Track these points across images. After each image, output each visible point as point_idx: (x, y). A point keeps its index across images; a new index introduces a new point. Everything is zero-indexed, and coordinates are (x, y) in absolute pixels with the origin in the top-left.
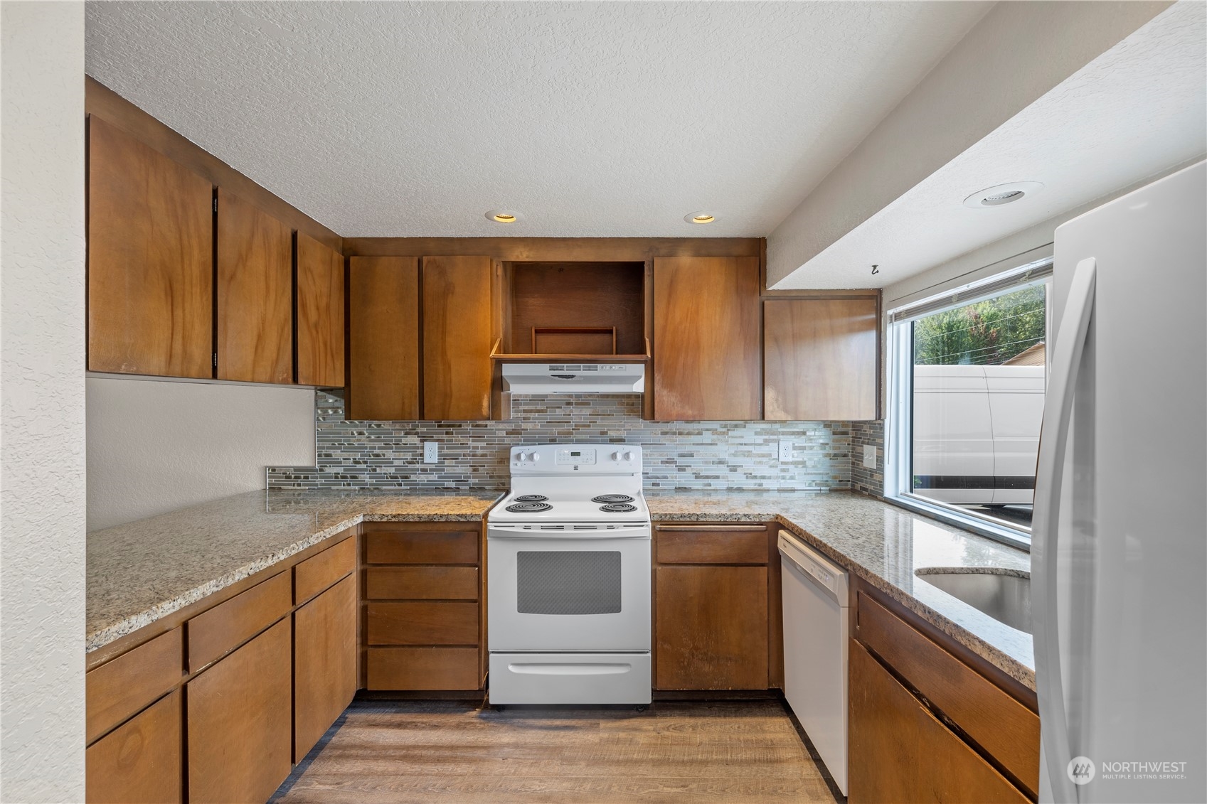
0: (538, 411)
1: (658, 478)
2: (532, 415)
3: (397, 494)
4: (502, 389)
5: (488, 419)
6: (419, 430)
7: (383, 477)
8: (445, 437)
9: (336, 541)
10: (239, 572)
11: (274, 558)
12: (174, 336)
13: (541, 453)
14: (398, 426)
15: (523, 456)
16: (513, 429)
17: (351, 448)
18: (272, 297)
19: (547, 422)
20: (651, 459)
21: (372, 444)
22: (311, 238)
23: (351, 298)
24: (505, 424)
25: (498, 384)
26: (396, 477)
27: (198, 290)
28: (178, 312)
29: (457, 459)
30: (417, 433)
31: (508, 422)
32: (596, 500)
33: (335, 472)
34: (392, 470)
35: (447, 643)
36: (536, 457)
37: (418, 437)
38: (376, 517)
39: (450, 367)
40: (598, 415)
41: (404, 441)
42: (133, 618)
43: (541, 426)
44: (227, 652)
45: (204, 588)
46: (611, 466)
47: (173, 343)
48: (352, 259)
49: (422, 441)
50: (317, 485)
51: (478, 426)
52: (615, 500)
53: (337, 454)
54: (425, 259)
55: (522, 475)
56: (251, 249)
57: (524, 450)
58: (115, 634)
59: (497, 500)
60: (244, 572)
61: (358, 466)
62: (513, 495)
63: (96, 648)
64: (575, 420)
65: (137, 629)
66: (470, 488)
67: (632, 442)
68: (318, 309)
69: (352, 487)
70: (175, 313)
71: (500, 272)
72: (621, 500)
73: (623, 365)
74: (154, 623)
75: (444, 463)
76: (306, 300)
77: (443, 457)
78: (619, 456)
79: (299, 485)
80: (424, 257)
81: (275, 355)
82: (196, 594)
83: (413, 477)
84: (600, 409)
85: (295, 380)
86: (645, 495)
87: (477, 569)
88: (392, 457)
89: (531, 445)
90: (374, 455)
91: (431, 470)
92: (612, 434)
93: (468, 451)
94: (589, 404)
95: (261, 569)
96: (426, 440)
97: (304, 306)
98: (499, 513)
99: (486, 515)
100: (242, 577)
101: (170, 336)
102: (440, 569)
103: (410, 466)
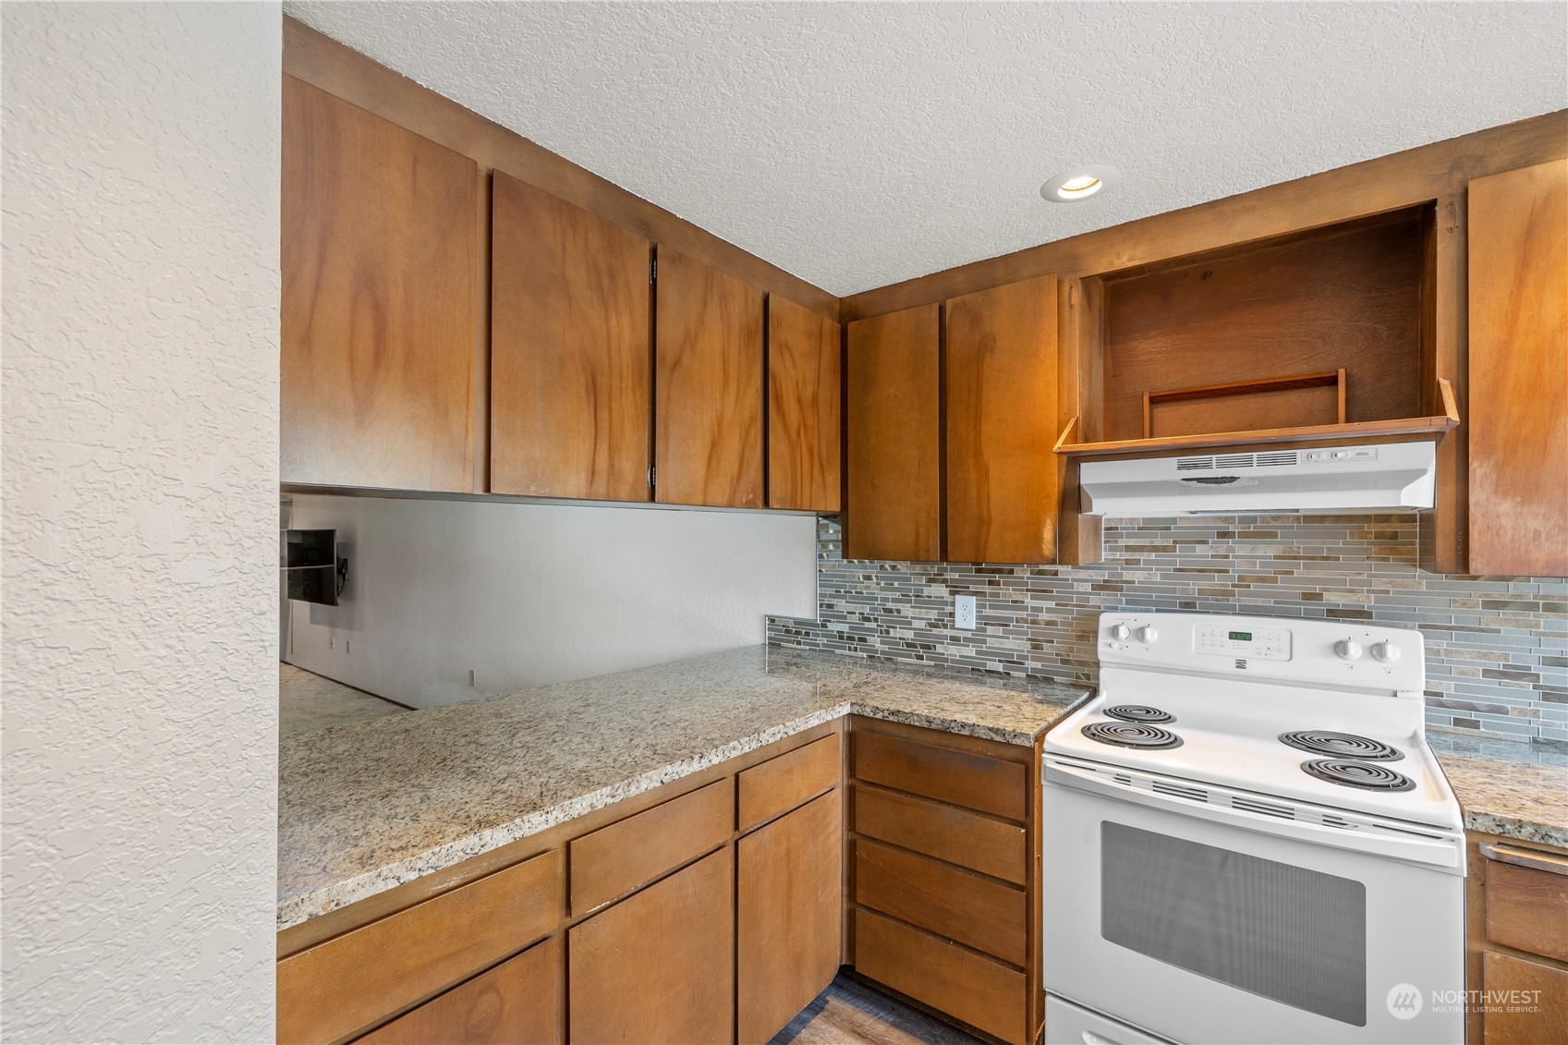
0: (1154, 549)
1: (1473, 708)
2: (1143, 556)
3: (916, 672)
4: (1079, 508)
5: (1053, 562)
6: (949, 576)
7: (898, 644)
8: (987, 589)
9: (807, 740)
10: (646, 777)
11: (703, 761)
12: (598, 447)
13: (1159, 627)
14: (918, 569)
15: (1123, 632)
16: (1104, 581)
17: (859, 597)
18: (733, 387)
19: (1175, 570)
20: (1451, 662)
21: (884, 594)
22: (789, 302)
23: (850, 382)
24: (1091, 572)
25: (1072, 499)
26: (914, 646)
27: (630, 384)
28: (604, 415)
29: (1006, 625)
30: (945, 581)
31: (1095, 566)
32: (1293, 740)
33: (839, 630)
34: (910, 635)
35: (971, 944)
36: (1150, 634)
37: (947, 586)
38: (868, 710)
39: (987, 474)
40: (1296, 558)
41: (926, 591)
42: (487, 833)
43: (1163, 576)
44: (633, 890)
45: (592, 798)
46: (1334, 669)
47: (597, 455)
48: (851, 326)
49: (953, 593)
50: (818, 645)
51: (1041, 572)
52: (1345, 748)
53: (842, 605)
54: (949, 303)
55: (1121, 666)
56: (703, 324)
57: (1127, 621)
58: (461, 854)
59: (1070, 707)
60: (655, 778)
61: (867, 625)
62: (1102, 700)
63: (434, 871)
64: (1239, 567)
65: (492, 849)
66: (1028, 676)
67: (1392, 619)
68: (799, 401)
69: (859, 654)
70: (599, 416)
71: (1077, 297)
72: (1361, 751)
73: (1370, 449)
74: (517, 843)
75: (985, 630)
76: (781, 389)
77: (984, 621)
78: (1355, 650)
79: (799, 643)
80: (948, 301)
81: (736, 469)
82: (581, 805)
83: (940, 649)
84: (1300, 546)
85: (766, 504)
86: (1434, 745)
87: (1023, 831)
88: (910, 615)
89: (1141, 611)
90: (885, 610)
91: (966, 639)
92: (1335, 599)
93: (1024, 614)
94: (1274, 535)
95: (682, 776)
96: (958, 593)
97: (779, 398)
98: (1066, 737)
99: (1040, 738)
100: (652, 786)
101: (593, 446)
102: (961, 814)
103: (935, 631)
